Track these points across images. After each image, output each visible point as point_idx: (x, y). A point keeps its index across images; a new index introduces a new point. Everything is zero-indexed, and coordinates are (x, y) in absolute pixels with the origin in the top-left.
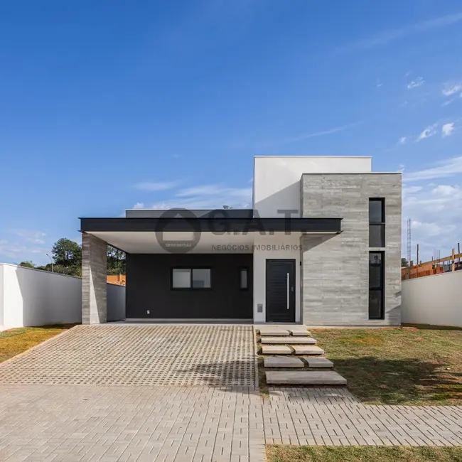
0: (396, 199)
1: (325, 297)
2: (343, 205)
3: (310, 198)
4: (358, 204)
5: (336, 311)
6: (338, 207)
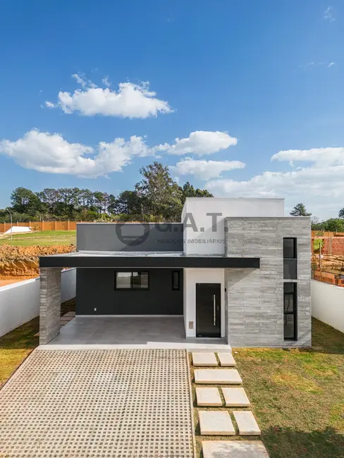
1: (247, 321)
2: (261, 244)
4: (275, 243)
5: (255, 333)
6: (258, 245)
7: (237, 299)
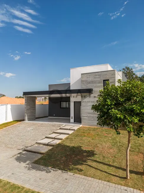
0: (114, 80)
1: (89, 115)
2: (94, 83)
3: (83, 82)
4: (99, 83)
5: (92, 120)
6: (93, 84)
7: (85, 106)
